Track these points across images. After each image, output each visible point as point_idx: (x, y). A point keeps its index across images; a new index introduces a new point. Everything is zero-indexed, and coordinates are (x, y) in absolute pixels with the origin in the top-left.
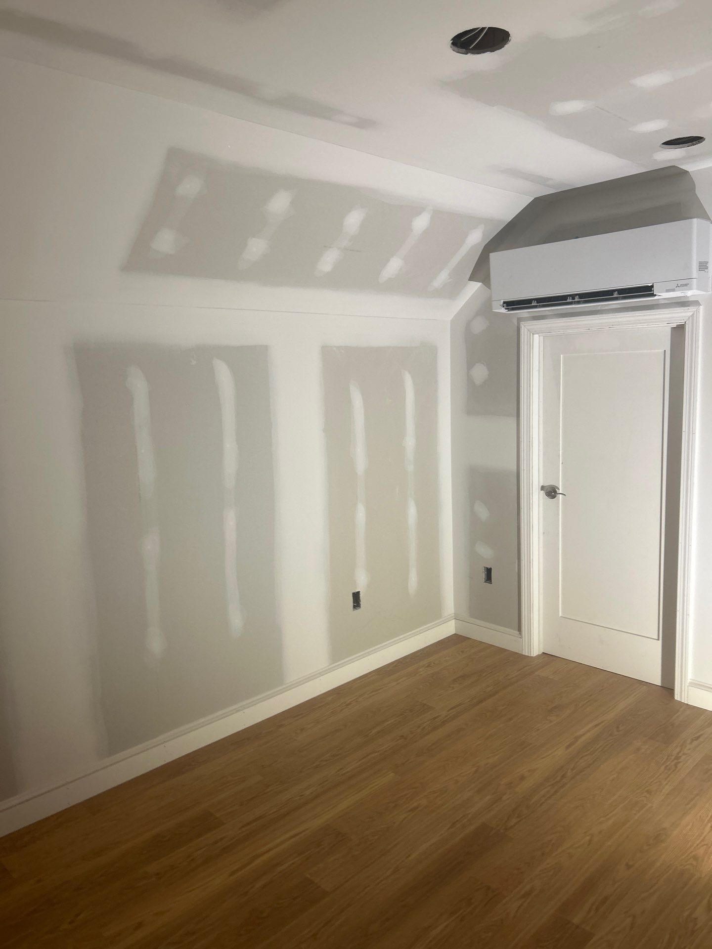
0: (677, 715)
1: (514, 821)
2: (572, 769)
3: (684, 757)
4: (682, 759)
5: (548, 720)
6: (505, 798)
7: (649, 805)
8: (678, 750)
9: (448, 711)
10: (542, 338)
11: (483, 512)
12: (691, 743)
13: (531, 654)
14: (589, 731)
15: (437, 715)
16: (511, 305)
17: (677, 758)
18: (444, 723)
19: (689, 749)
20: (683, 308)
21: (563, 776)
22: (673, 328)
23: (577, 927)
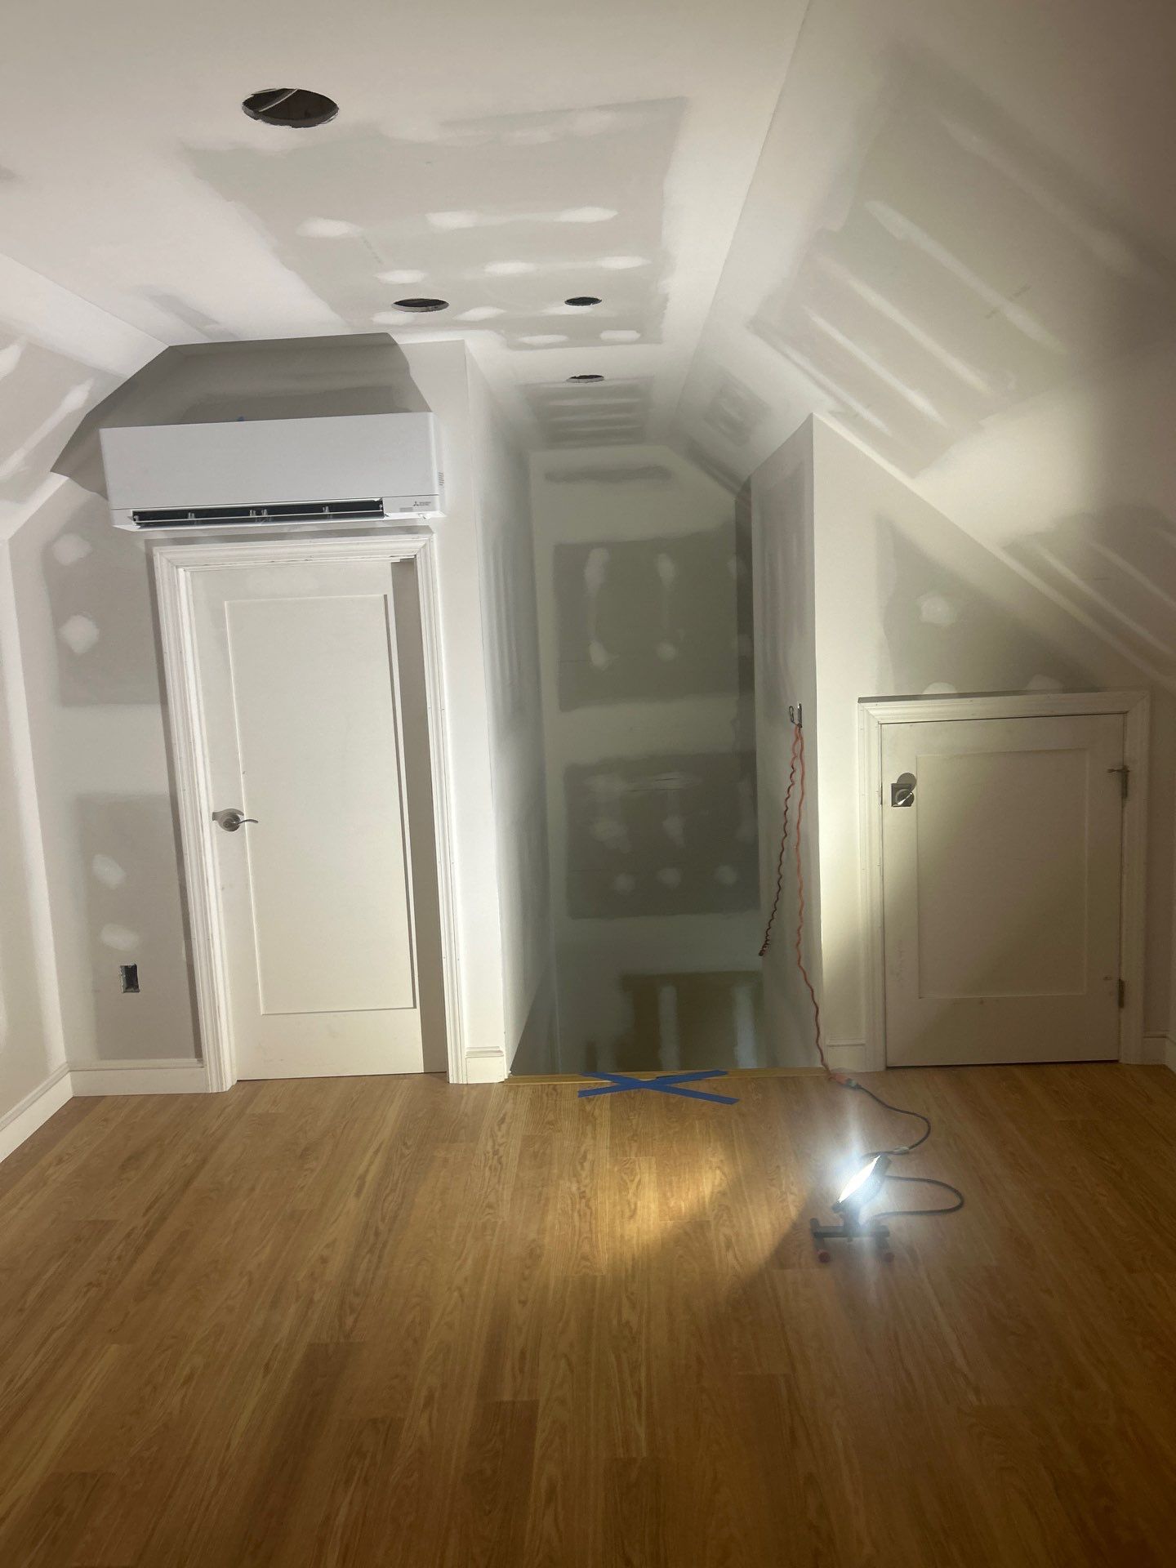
0: (464, 1101)
1: (350, 1321)
2: (383, 1220)
3: (502, 1149)
4: (501, 1153)
5: (307, 1170)
6: (317, 1297)
7: (500, 1222)
8: (490, 1143)
9: (144, 1215)
10: (188, 574)
11: (111, 873)
12: (499, 1130)
13: (222, 1089)
14: (371, 1163)
15: (130, 1228)
16: (145, 518)
17: (496, 1153)
18: (149, 1236)
19: (503, 1136)
20: (410, 535)
21: (377, 1234)
22: (393, 564)
23: (514, 1403)
